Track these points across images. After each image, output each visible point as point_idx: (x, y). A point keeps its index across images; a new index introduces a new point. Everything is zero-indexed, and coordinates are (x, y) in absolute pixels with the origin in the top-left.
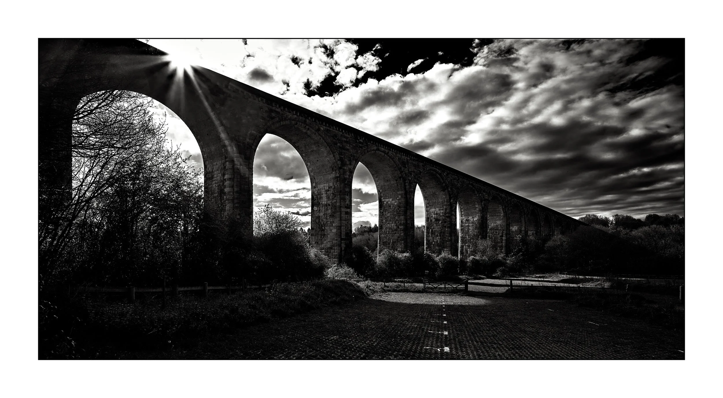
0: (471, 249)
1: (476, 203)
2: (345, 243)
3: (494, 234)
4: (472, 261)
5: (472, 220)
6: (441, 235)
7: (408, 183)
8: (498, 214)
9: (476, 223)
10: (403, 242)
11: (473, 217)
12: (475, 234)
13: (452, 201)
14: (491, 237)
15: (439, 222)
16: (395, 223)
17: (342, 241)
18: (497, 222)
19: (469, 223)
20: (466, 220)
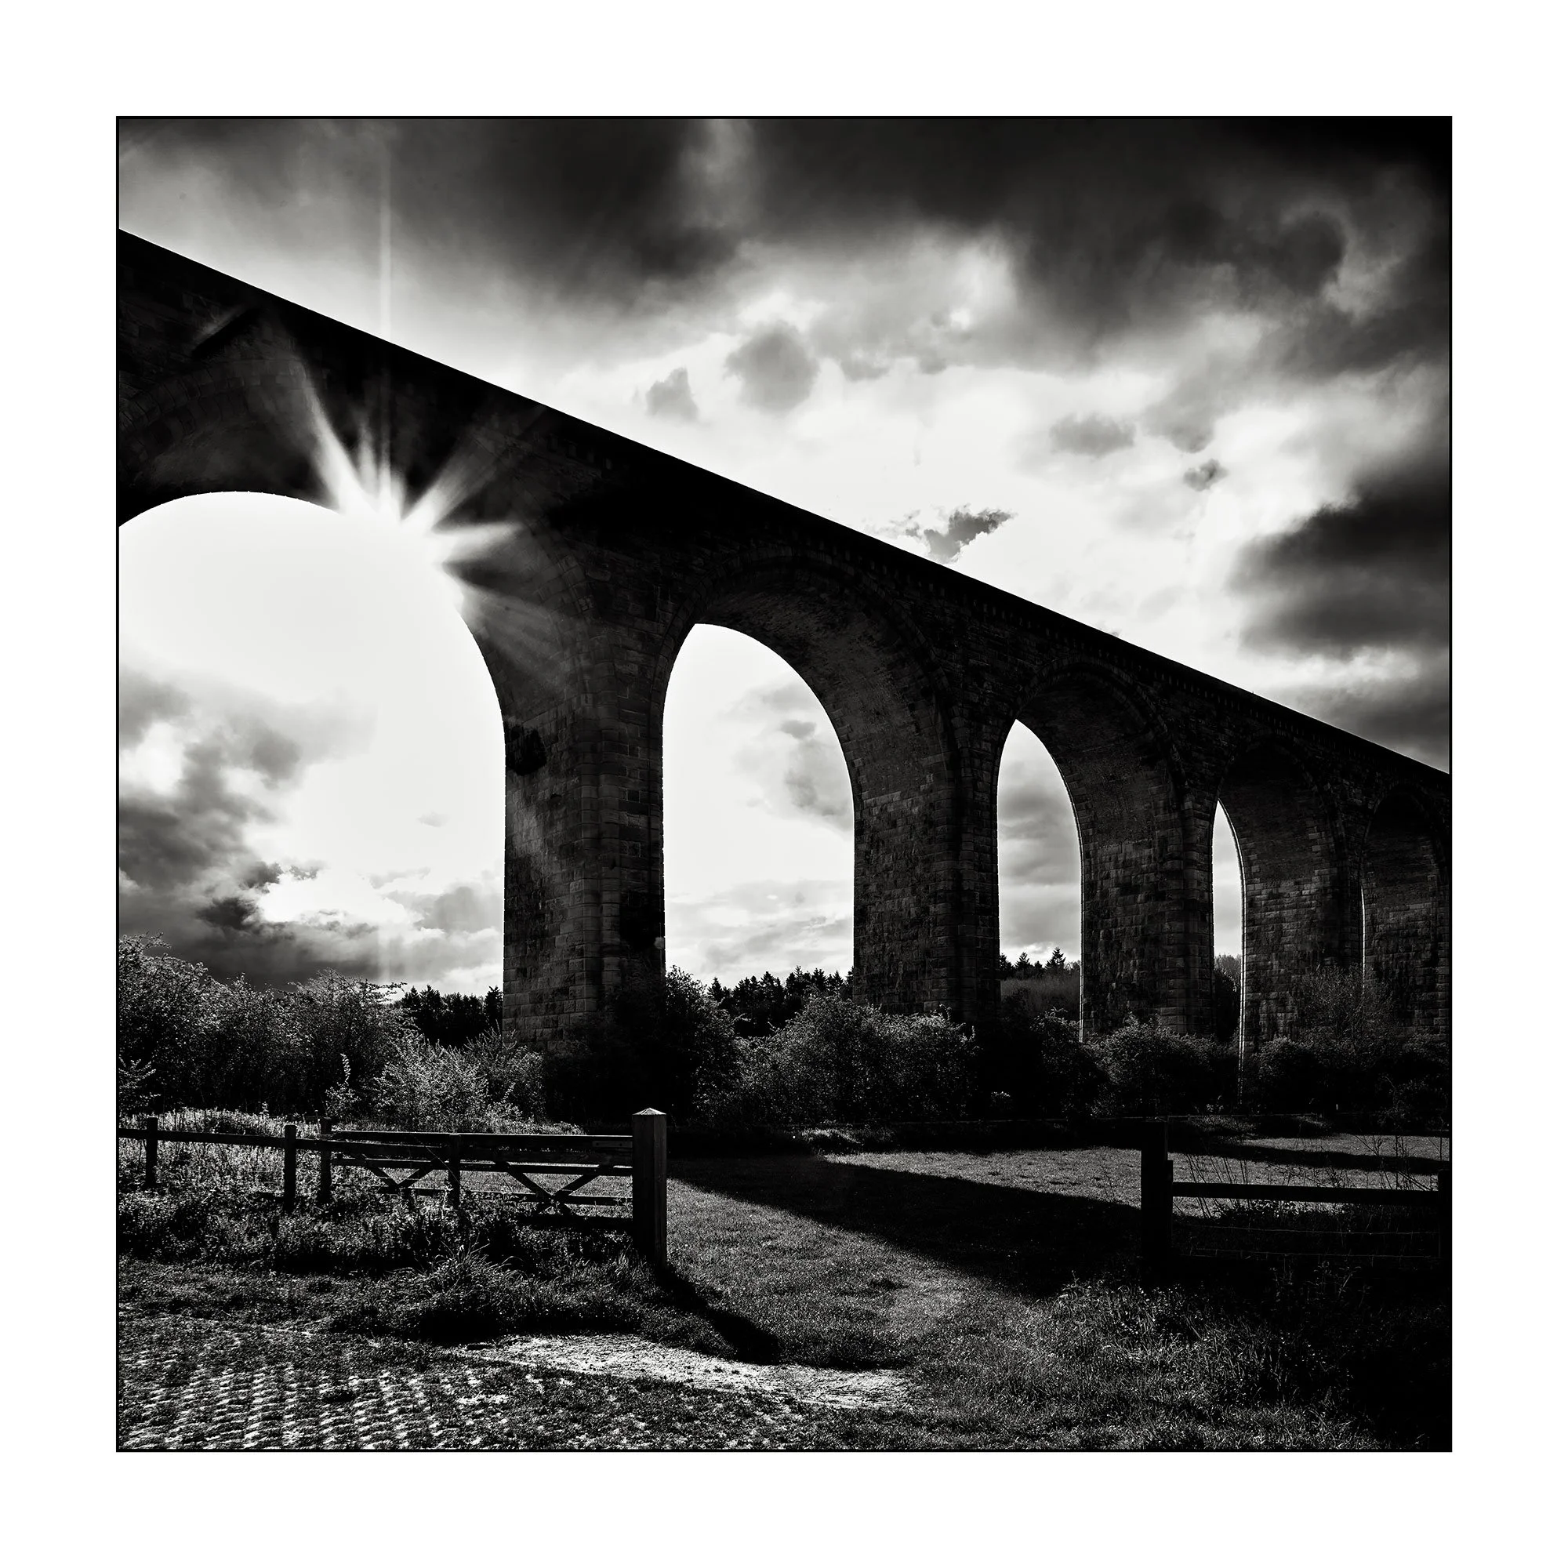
0: (1292, 1012)
1: (1310, 823)
2: (620, 965)
3: (1396, 955)
4: (1277, 1056)
5: (1293, 894)
6: (1142, 950)
7: (962, 715)
8: (1417, 874)
9: (1310, 906)
10: (943, 974)
11: (1297, 883)
12: (1309, 950)
13: (1188, 804)
14: (1387, 969)
15: (1135, 899)
16: (914, 892)
17: (606, 960)
18: (1411, 907)
19: (1283, 908)
20: (1271, 896)
